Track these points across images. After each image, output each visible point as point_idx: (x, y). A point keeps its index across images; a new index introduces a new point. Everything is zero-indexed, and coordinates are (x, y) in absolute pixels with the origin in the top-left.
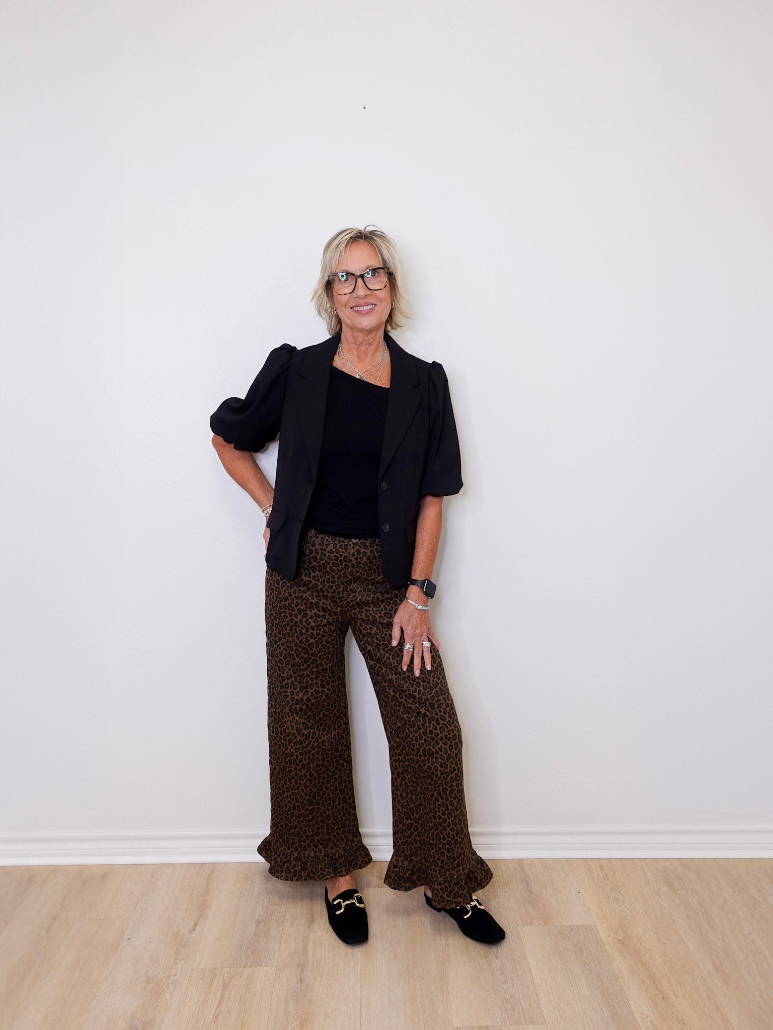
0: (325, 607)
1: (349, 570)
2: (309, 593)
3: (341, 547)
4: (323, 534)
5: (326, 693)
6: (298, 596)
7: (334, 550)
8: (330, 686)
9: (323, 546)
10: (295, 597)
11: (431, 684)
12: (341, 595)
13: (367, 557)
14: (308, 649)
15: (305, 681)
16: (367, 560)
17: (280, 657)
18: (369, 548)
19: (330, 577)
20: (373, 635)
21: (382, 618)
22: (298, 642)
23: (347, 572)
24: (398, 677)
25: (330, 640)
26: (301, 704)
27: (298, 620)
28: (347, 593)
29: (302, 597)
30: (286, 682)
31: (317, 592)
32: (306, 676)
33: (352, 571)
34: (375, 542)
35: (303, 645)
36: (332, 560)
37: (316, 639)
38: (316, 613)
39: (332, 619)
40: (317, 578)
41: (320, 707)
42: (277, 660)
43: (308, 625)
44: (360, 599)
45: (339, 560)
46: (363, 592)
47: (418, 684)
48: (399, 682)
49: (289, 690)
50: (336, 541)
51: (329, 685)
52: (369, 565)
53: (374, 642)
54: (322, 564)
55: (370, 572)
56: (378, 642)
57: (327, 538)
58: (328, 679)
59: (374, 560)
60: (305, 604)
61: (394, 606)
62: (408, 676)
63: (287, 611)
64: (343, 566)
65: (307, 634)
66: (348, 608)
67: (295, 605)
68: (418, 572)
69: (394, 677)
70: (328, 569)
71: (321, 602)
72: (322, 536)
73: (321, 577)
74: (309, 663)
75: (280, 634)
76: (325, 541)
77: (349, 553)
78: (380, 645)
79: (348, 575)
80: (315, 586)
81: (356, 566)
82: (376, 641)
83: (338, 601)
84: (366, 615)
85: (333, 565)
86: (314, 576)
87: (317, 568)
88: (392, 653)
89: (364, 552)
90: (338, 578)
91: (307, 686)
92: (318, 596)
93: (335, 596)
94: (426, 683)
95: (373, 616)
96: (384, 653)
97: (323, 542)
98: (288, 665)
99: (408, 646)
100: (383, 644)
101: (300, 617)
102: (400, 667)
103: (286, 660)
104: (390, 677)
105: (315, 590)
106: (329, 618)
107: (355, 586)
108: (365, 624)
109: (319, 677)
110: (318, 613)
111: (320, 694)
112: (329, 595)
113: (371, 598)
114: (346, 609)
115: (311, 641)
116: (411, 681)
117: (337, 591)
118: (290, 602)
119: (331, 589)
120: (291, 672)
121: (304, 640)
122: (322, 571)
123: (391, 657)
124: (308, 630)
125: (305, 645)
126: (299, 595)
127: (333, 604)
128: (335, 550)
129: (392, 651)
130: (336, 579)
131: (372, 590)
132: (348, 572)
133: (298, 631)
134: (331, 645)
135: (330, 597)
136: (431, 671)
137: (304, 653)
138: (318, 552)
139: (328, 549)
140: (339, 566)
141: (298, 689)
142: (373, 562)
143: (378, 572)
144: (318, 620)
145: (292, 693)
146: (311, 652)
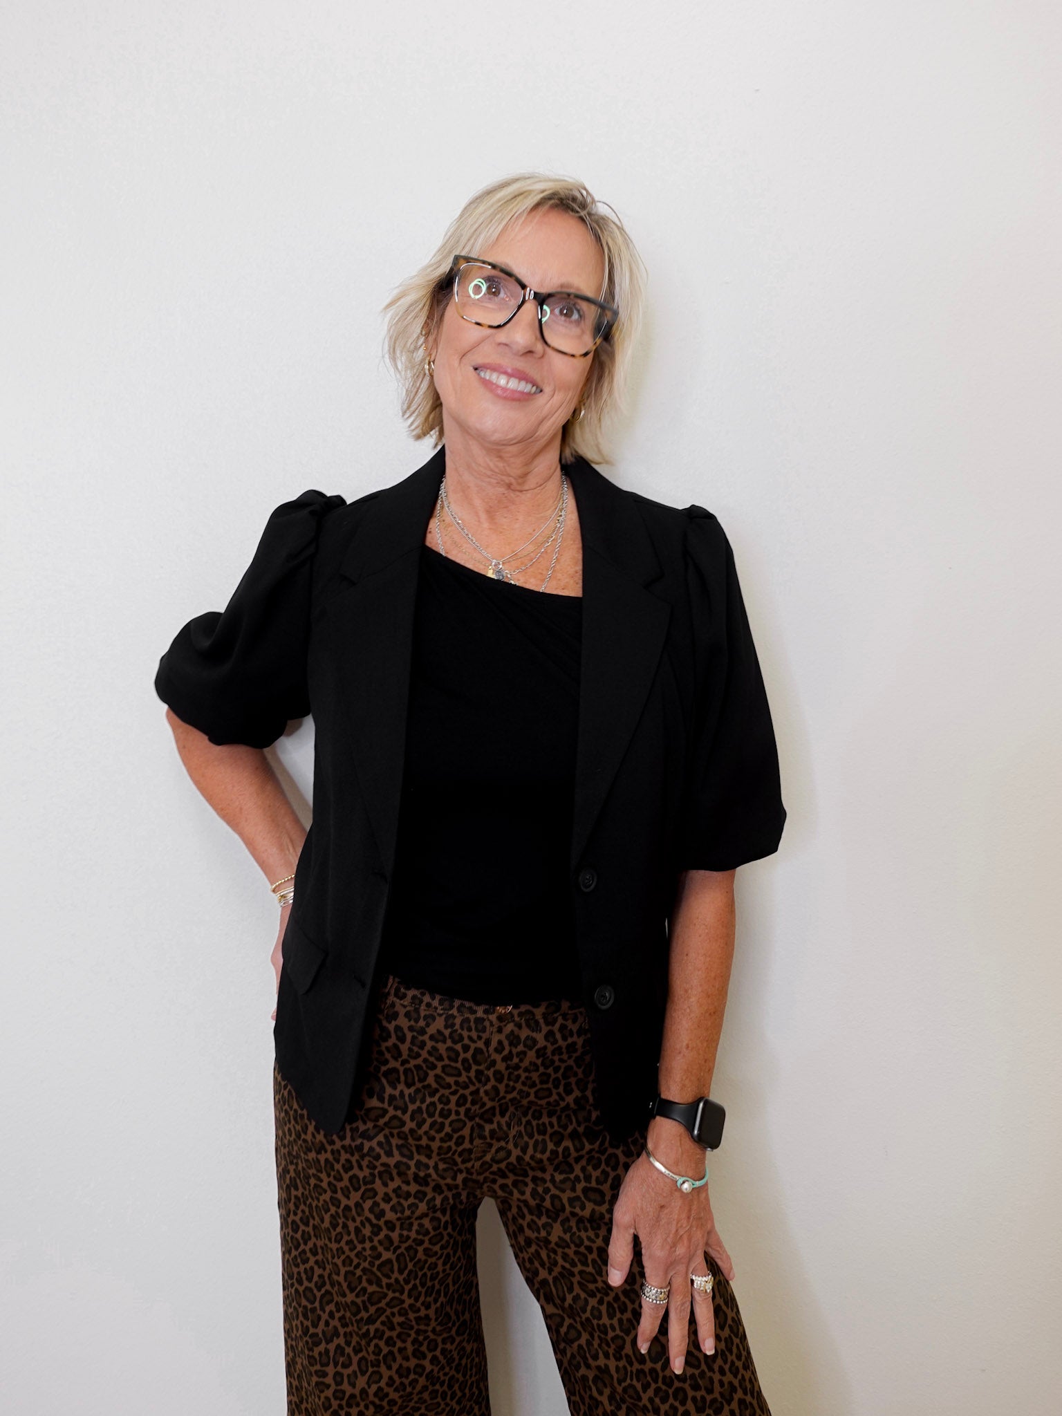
0: (422, 1174)
1: (488, 1087)
2: (381, 1138)
3: (466, 1025)
4: (417, 988)
5: (428, 1370)
6: (350, 1145)
7: (447, 1032)
8: (438, 1353)
9: (417, 1021)
10: (343, 1147)
11: (716, 1395)
12: (467, 1145)
13: (538, 1051)
14: (379, 1274)
15: (371, 1349)
16: (538, 1057)
17: (306, 1283)
18: (543, 1026)
19: (436, 1099)
20: (553, 1245)
21: (578, 1204)
22: (352, 1255)
23: (482, 1091)
24: (625, 1367)
25: (437, 1248)
26: (362, 1404)
27: (351, 1203)
28: (481, 1141)
29: (360, 1148)
30: (322, 1347)
31: (402, 1136)
32: (375, 1337)
33: (495, 1089)
34: (558, 1009)
35: (366, 1265)
36: (440, 1058)
37: (399, 1252)
38: (399, 1187)
39: (443, 1201)
40: (400, 1103)
41: (412, 1404)
42: (301, 1289)
43: (378, 1218)
44: (519, 1159)
45: (460, 1059)
46: (526, 1138)
47: (681, 1395)
48: (628, 1381)
49: (330, 1370)
50: (452, 1007)
51: (435, 1349)
52: (542, 1069)
53: (555, 1263)
54: (415, 1066)
55: (545, 1086)
56: (567, 1266)
57: (427, 999)
58: (432, 1336)
59: (556, 1058)
60: (368, 1166)
61: (609, 1169)
62: (653, 1371)
63: (323, 1176)
64: (472, 1074)
65: (376, 1239)
66: (487, 1174)
67: (343, 1166)
68: (678, 1079)
69: (612, 1364)
70: (431, 1080)
71: (412, 1164)
72: (416, 992)
73: (413, 1101)
74: (383, 1304)
75: (307, 1224)
76: (423, 1007)
77: (487, 1043)
78: (573, 1274)
79: (485, 1099)
80: (395, 1123)
81: (506, 1077)
82: (561, 1261)
83: (459, 1160)
84: (534, 1193)
85: (443, 1071)
86: (392, 1098)
87: (402, 1078)
88: (606, 1299)
89: (527, 1038)
90: (458, 1104)
91: (379, 1361)
92: (402, 1145)
93: (450, 1148)
94: (703, 1392)
95: (553, 1197)
96: (583, 1295)
97: (417, 1010)
98: (328, 1303)
99: (652, 1295)
100: (581, 1272)
101: (355, 1196)
102: (628, 1340)
103: (323, 1291)
104: (602, 1361)
105: (395, 1131)
106: (434, 1199)
107: (503, 1121)
108: (531, 1213)
109: (409, 1335)
110: (405, 1188)
111: (412, 1376)
112: (435, 1145)
113: (548, 1153)
114: (481, 1178)
115: (387, 1255)
116: (660, 1384)
117: (456, 1136)
118: (331, 1158)
119: (439, 1131)
120: (335, 1323)
121: (368, 1252)
122: (414, 1084)
123: (604, 1308)
124: (376, 1230)
125: (372, 1264)
126: (353, 1144)
127: (445, 1166)
128: (451, 1034)
129: (607, 1295)
130: (452, 1106)
131: (550, 1130)
132: (486, 1093)
133: (352, 1229)
134: (438, 1259)
135: (436, 1151)
136: (714, 1356)
137: (370, 1282)
138: (404, 1035)
139: (431, 1030)
140: (460, 1075)
141: (354, 1367)
142: (553, 1062)
143: (567, 1085)
144: (406, 1204)
145: (338, 1379)
146: (385, 1281)
